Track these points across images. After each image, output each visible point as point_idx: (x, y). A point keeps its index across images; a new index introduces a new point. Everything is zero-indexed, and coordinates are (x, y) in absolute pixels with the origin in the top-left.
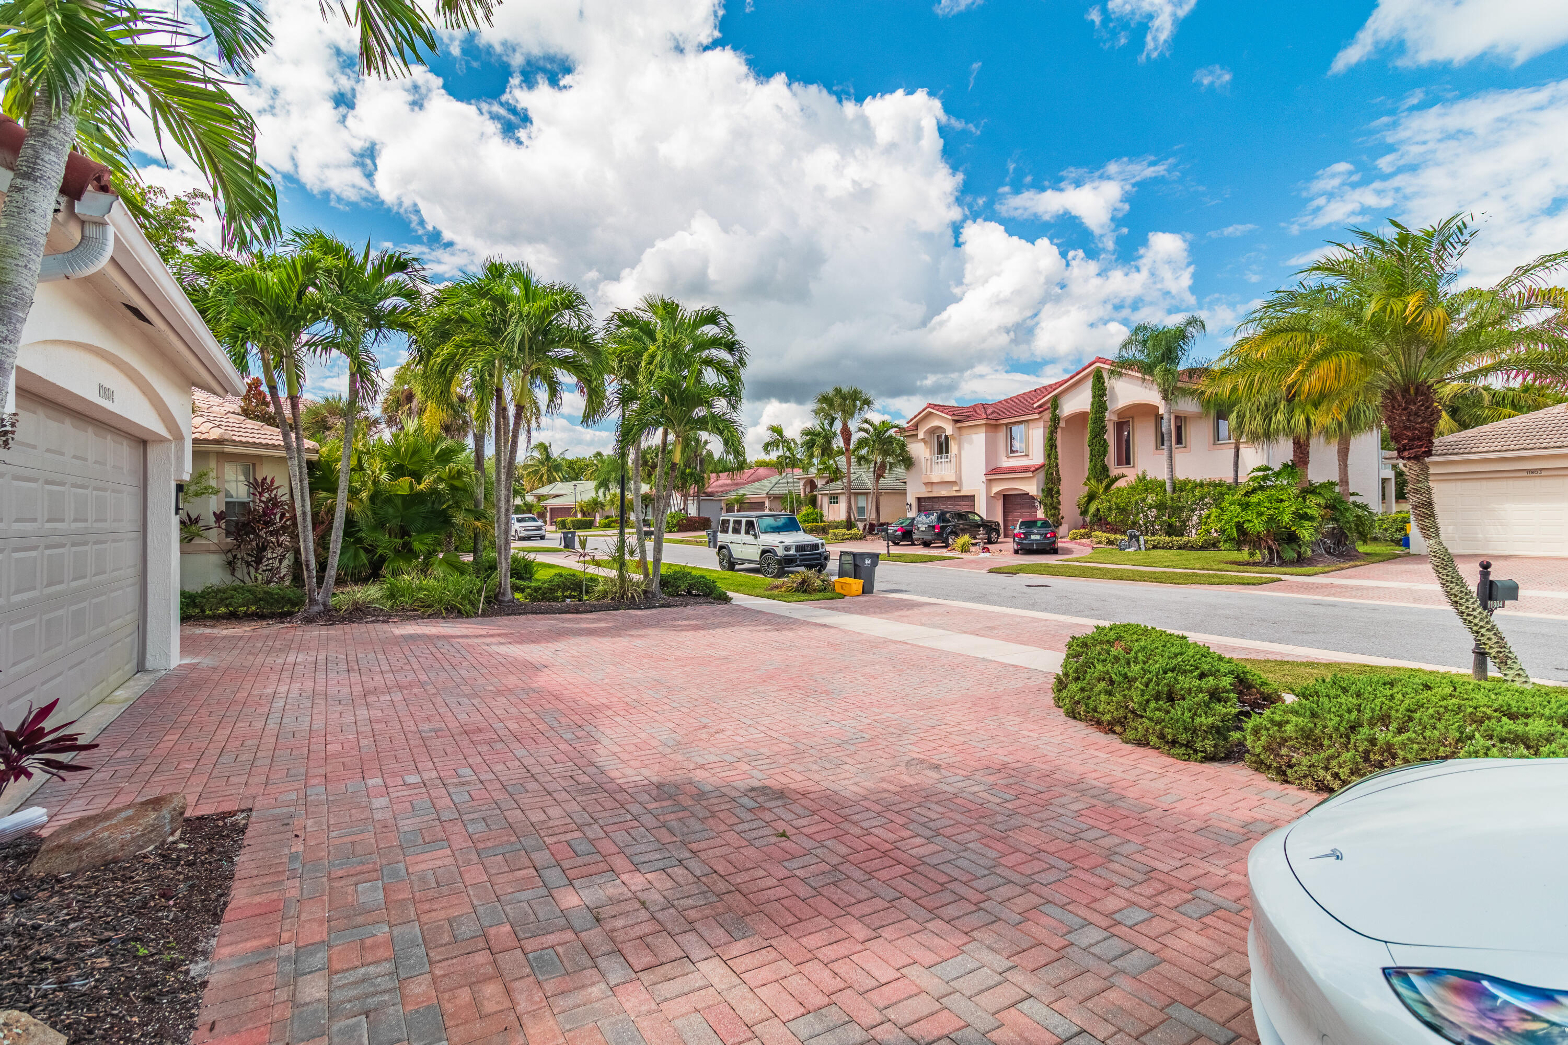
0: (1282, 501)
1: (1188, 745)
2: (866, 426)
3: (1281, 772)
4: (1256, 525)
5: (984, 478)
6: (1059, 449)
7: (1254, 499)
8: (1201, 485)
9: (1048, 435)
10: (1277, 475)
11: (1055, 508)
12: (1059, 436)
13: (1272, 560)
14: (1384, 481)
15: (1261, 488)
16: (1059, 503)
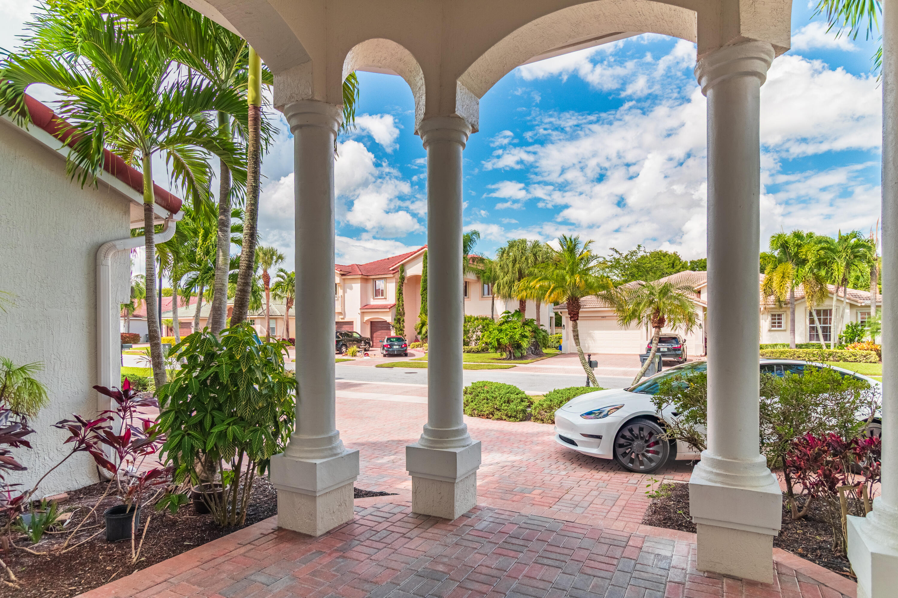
0: (515, 328)
1: (515, 417)
2: (282, 274)
3: (542, 420)
4: (505, 341)
5: (359, 311)
6: (404, 296)
7: (504, 327)
8: (477, 319)
9: (398, 287)
10: (513, 315)
11: (401, 330)
12: (404, 288)
13: (511, 357)
14: (551, 318)
15: (507, 322)
16: (404, 327)
